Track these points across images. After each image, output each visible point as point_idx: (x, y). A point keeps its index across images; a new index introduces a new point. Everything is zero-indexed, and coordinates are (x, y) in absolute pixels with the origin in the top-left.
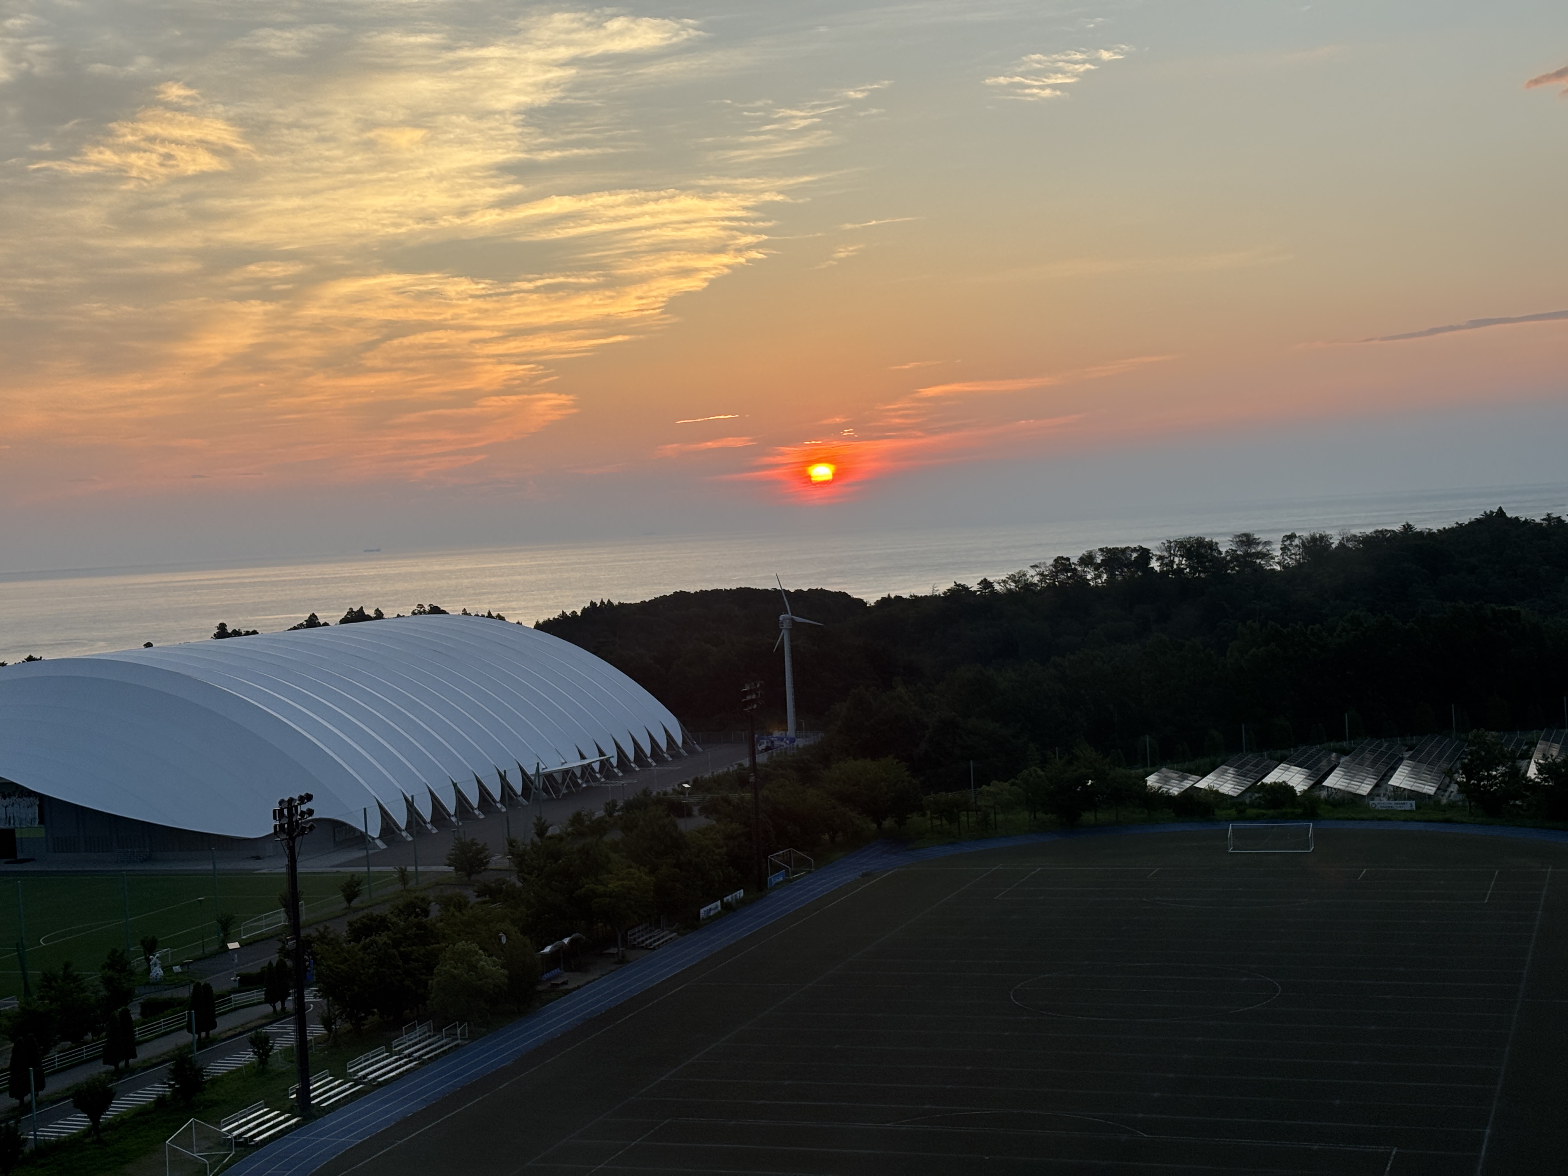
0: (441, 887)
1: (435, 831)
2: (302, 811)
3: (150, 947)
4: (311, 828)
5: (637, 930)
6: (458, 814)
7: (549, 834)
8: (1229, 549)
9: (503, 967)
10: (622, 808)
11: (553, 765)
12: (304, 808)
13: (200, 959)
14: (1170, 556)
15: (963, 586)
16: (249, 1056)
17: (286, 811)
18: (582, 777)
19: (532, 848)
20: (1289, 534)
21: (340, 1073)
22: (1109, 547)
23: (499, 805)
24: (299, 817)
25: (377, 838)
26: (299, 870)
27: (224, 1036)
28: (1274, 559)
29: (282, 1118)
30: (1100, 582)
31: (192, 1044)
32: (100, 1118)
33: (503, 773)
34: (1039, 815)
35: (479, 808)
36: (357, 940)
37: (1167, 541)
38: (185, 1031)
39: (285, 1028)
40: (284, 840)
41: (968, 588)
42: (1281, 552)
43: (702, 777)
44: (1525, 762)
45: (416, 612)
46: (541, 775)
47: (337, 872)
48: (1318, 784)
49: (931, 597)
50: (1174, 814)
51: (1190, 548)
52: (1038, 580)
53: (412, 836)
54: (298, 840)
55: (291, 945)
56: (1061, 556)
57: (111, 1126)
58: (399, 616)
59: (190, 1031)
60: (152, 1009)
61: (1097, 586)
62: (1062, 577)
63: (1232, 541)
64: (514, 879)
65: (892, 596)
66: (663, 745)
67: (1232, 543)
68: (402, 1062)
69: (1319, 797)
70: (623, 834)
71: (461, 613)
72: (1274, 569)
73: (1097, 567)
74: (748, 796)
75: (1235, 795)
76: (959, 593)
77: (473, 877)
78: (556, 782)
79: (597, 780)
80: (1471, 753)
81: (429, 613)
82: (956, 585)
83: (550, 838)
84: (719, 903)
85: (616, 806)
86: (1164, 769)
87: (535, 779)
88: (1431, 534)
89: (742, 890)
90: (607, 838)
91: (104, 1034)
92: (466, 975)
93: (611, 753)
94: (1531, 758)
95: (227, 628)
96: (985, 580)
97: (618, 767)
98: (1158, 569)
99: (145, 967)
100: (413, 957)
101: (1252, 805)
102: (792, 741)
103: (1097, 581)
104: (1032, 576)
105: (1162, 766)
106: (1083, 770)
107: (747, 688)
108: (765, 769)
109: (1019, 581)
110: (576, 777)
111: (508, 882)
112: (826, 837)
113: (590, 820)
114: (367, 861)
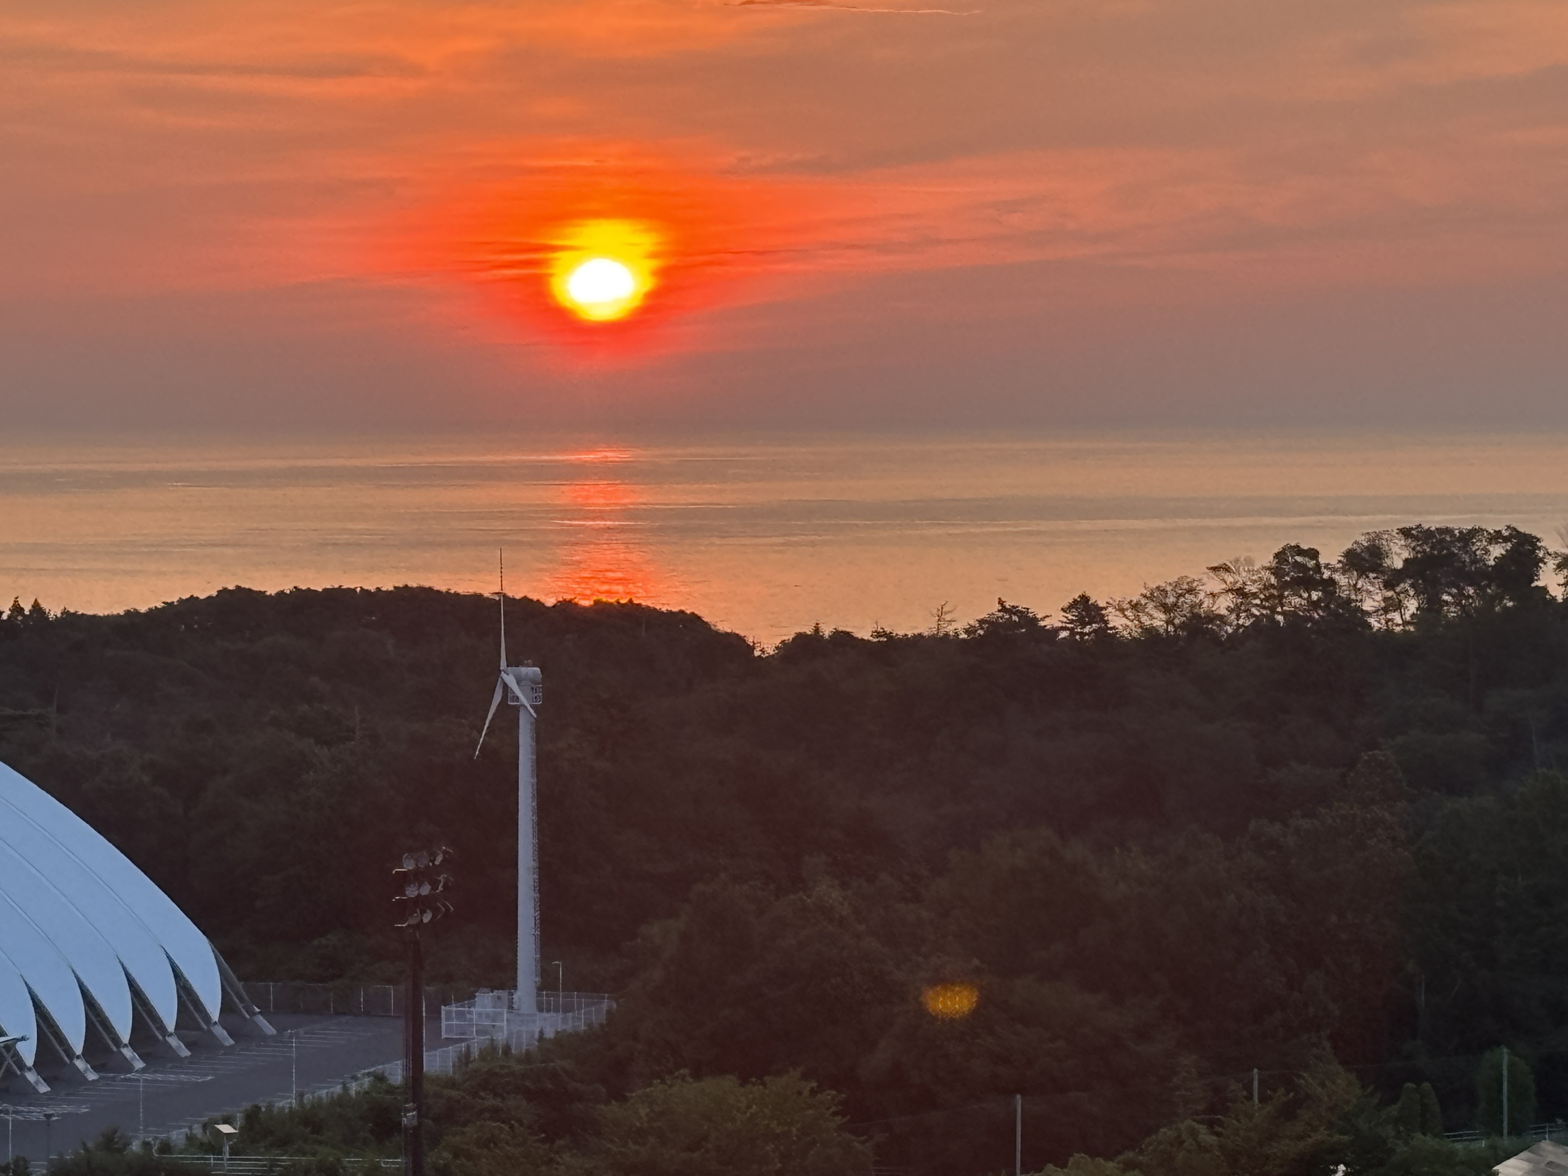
15: (1023, 614)
22: (1426, 526)
30: (1398, 620)
41: (1035, 620)
43: (270, 1107)
49: (933, 638)
52: (1228, 608)
61: (1389, 632)
62: (1296, 601)
65: (827, 631)
66: (168, 1013)
73: (1392, 580)
74: (393, 1164)
76: (1010, 631)
82: (1004, 609)
86: (1545, 1145)
93: (21, 1030)
96: (1084, 599)
97: (38, 1067)
98: (1558, 593)
102: (528, 1020)
103: (1389, 616)
104: (1213, 595)
105: (1540, 1133)
106: (1321, 1135)
107: (408, 866)
108: (447, 1092)
109: (1175, 605)
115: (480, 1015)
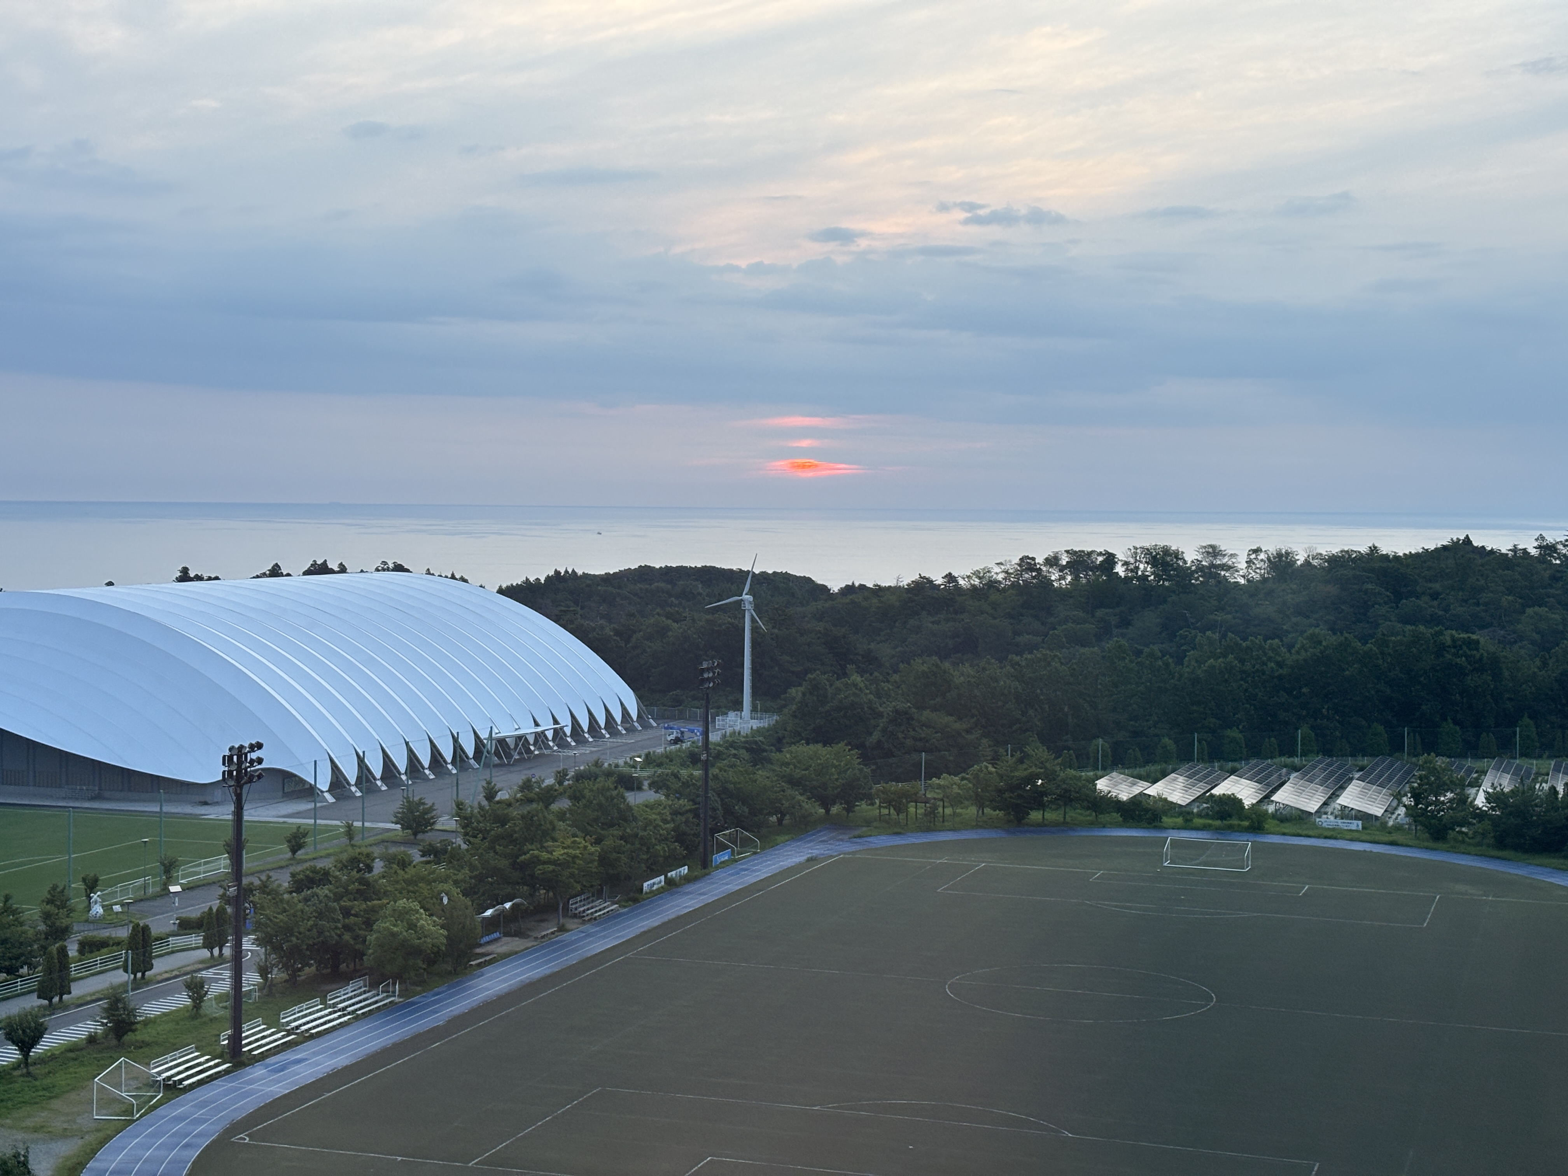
0: (385, 844)
1: (384, 788)
2: (251, 759)
3: (92, 885)
4: (260, 777)
5: (579, 899)
6: (408, 772)
7: (497, 798)
8: (1195, 559)
9: (442, 927)
10: (573, 777)
11: (506, 731)
12: (254, 756)
13: (142, 900)
14: (1135, 562)
15: (928, 579)
16: (182, 1000)
17: (235, 758)
18: (535, 744)
19: (479, 812)
20: (1255, 548)
21: (273, 1022)
22: (1075, 549)
23: (450, 767)
24: (248, 764)
25: (326, 791)
26: (245, 818)
27: (160, 978)
28: (1237, 571)
29: (212, 1063)
30: (1064, 583)
31: (127, 982)
32: (30, 1051)
33: (456, 735)
34: (987, 811)
35: (430, 768)
36: (298, 890)
37: (1134, 547)
38: (121, 971)
39: (221, 974)
40: (230, 786)
41: (932, 581)
42: (1246, 565)
43: (654, 752)
44: (1473, 790)
45: (380, 568)
46: (494, 740)
47: (284, 822)
48: (1267, 798)
49: (895, 587)
50: (1121, 819)
51: (1156, 556)
52: (1002, 578)
53: (361, 791)
54: (246, 788)
55: (232, 891)
56: (1026, 555)
57: (42, 1060)
58: (361, 571)
59: (126, 971)
60: (89, 947)
61: (1061, 587)
62: (1027, 576)
63: (1198, 551)
64: (459, 841)
65: (857, 584)
66: (618, 718)
67: (1197, 553)
68: (336, 1015)
69: (1267, 811)
70: (570, 804)
71: (424, 573)
72: (1237, 582)
73: (1062, 569)
74: (697, 773)
75: (1184, 804)
76: (923, 586)
77: (420, 836)
78: (509, 747)
79: (550, 748)
80: (1420, 778)
81: (393, 570)
82: (921, 577)
83: (498, 802)
84: (662, 877)
85: (567, 775)
86: (1114, 774)
87: (488, 742)
88: (1396, 558)
89: (686, 867)
90: (555, 807)
91: (40, 968)
92: (405, 934)
93: (566, 723)
94: (1480, 787)
95: (190, 572)
96: (950, 574)
97: (572, 736)
98: (1122, 574)
99: (87, 903)
100: (353, 912)
101: (1199, 815)
102: (747, 722)
103: (1061, 582)
104: (997, 573)
105: (1112, 770)
106: (1034, 769)
107: (705, 665)
108: (717, 748)
109: (983, 577)
110: (529, 744)
111: (453, 843)
112: (774, 819)
113: (539, 787)
114: (315, 814)
115: (730, 721)
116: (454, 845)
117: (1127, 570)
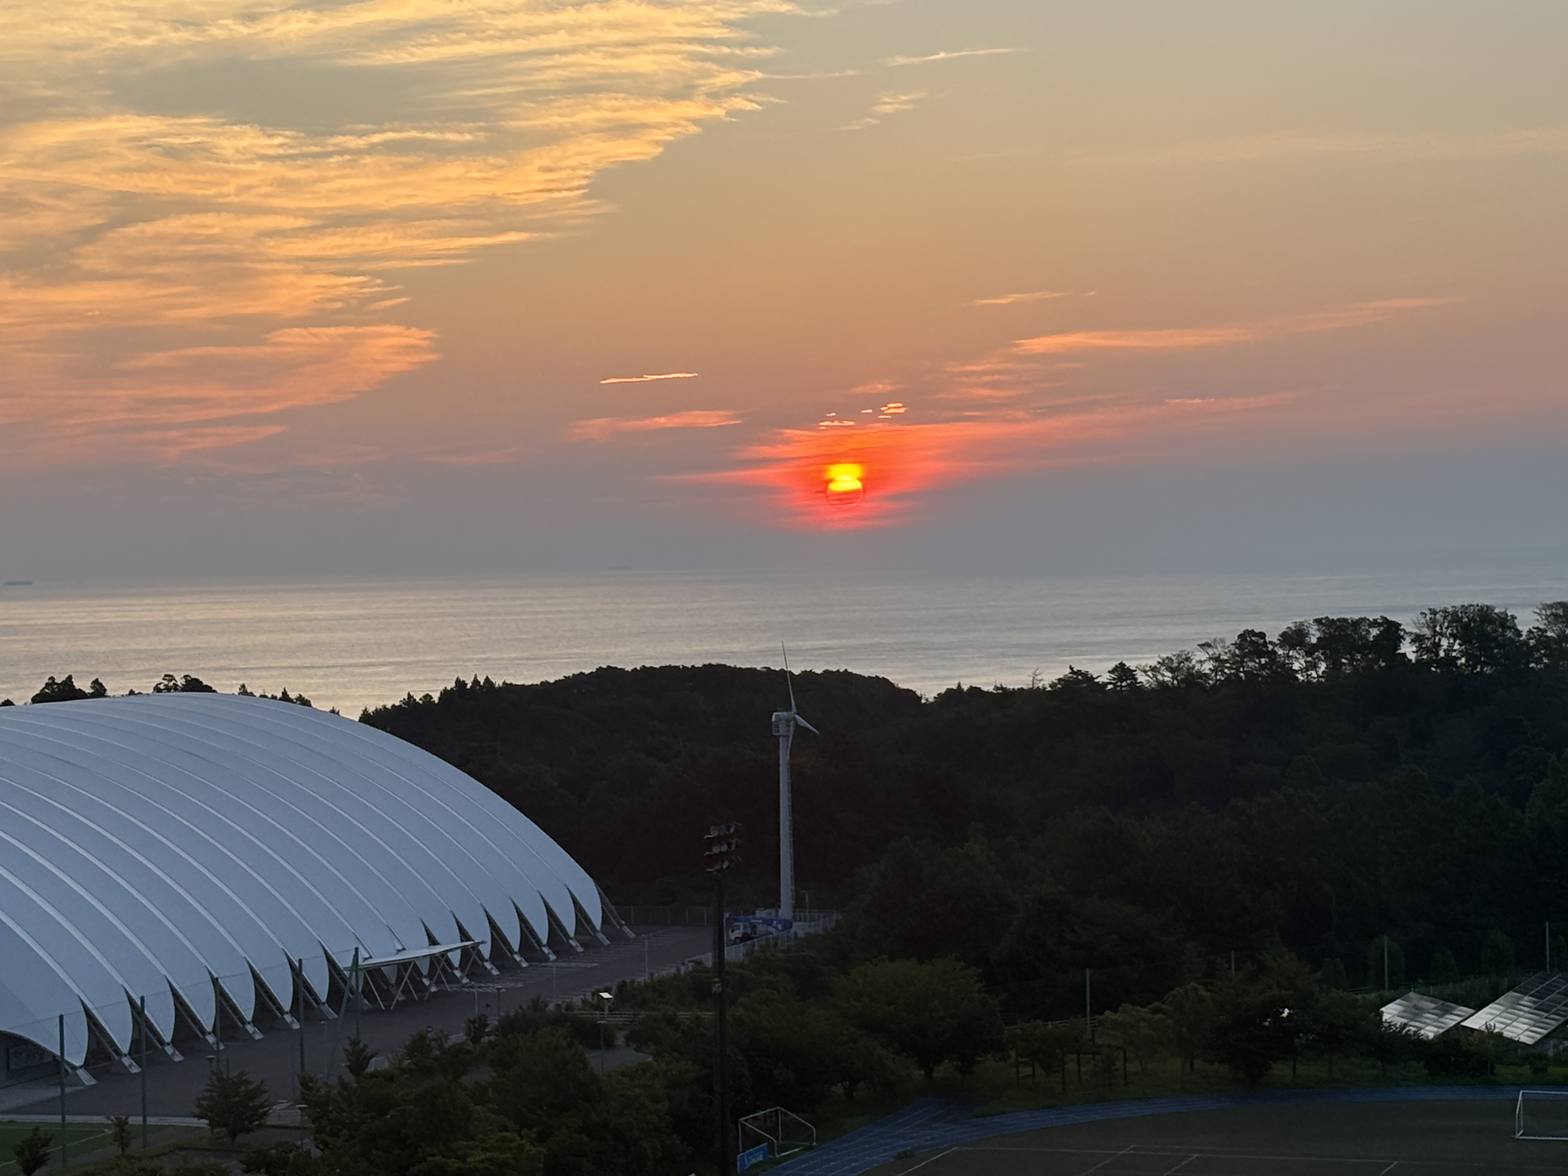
0: (183, 1153)
1: (178, 1058)
6: (219, 1029)
7: (371, 1069)
8: (1534, 628)
10: (496, 1028)
11: (382, 953)
14: (1434, 636)
15: (1085, 675)
18: (430, 976)
19: (340, 1093)
22: (1331, 617)
23: (288, 1018)
25: (81, 1067)
30: (1314, 674)
33: (297, 964)
34: (1198, 1064)
35: (255, 1021)
37: (1430, 610)
41: (1092, 678)
43: (632, 982)
45: (162, 687)
46: (361, 970)
47: (11, 1122)
49: (1030, 690)
50: (1426, 1071)
51: (1469, 623)
52: (1210, 669)
53: (140, 1065)
56: (1250, 629)
58: (132, 693)
61: (1309, 682)
62: (1251, 664)
63: (1538, 614)
64: (308, 1144)
65: (965, 688)
66: (570, 926)
67: (1538, 617)
70: (494, 1074)
71: (236, 691)
73: (1310, 650)
74: (708, 1015)
75: (1532, 1042)
76: (1077, 685)
77: (240, 1138)
78: (386, 982)
79: (457, 981)
81: (183, 690)
82: (1073, 672)
83: (373, 1076)
85: (487, 1025)
86: (1412, 994)
87: (351, 975)
90: (467, 1080)
93: (482, 937)
96: (1122, 665)
97: (492, 959)
98: (1412, 657)
101: (1557, 1061)
102: (787, 925)
103: (1309, 673)
104: (1201, 662)
105: (1408, 989)
106: (1275, 991)
107: (714, 833)
108: (739, 971)
109: (1178, 669)
110: (421, 975)
111: (298, 1148)
112: (839, 1089)
113: (441, 1047)
114: (62, 1105)
116: (300, 1151)
117: (1420, 648)
